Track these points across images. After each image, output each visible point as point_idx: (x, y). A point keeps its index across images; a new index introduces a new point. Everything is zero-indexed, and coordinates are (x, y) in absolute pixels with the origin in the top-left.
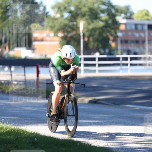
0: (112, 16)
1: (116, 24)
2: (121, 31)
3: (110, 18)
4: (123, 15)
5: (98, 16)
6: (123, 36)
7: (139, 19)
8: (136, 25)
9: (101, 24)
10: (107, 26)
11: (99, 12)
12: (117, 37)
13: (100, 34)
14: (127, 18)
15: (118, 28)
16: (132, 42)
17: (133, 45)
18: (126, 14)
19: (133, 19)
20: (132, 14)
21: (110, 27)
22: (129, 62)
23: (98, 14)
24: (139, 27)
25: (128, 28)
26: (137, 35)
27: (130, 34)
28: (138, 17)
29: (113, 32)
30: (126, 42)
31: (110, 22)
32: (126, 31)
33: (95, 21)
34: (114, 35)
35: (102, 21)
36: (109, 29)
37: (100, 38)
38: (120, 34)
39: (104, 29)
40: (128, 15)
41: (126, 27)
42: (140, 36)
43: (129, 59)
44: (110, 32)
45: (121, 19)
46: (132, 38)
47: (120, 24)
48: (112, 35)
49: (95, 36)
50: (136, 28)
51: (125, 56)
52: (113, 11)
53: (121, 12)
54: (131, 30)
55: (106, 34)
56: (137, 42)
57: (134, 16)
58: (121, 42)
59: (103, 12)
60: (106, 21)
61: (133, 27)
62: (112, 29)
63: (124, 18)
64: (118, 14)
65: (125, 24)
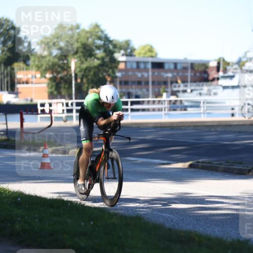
0: (110, 53)
1: (114, 62)
2: (121, 71)
3: (107, 55)
4: (122, 52)
5: (93, 53)
6: (122, 75)
7: (142, 55)
8: (138, 63)
9: (97, 62)
10: (103, 64)
11: (94, 48)
12: (116, 77)
13: (95, 74)
14: (127, 55)
15: (117, 67)
16: (133, 83)
17: (134, 87)
18: (126, 50)
19: (134, 56)
20: (133, 50)
21: (107, 66)
22: (129, 107)
23: (93, 50)
24: (142, 66)
25: (129, 66)
26: (139, 75)
27: (130, 73)
28: (140, 54)
29: (110, 71)
30: (126, 83)
31: (107, 60)
32: (126, 70)
33: (89, 59)
34: (112, 75)
35: (98, 59)
36: (107, 69)
37: (95, 79)
38: (119, 74)
39: (100, 68)
40: (129, 51)
41: (126, 66)
42: (143, 76)
43: (129, 104)
44: (107, 72)
45: (120, 56)
46: (133, 79)
47: (119, 62)
48: (109, 75)
49: (90, 77)
50: (138, 67)
51: (124, 99)
52: (111, 47)
53: (121, 48)
54: (132, 69)
55: (102, 74)
56: (139, 83)
57: (136, 53)
58: (121, 83)
59: (98, 48)
60: (102, 59)
61: (135, 66)
62: (109, 68)
63: (123, 55)
64: (116, 50)
65: (125, 62)
